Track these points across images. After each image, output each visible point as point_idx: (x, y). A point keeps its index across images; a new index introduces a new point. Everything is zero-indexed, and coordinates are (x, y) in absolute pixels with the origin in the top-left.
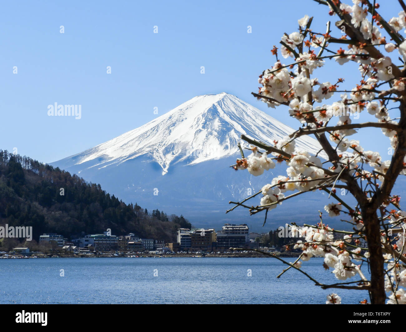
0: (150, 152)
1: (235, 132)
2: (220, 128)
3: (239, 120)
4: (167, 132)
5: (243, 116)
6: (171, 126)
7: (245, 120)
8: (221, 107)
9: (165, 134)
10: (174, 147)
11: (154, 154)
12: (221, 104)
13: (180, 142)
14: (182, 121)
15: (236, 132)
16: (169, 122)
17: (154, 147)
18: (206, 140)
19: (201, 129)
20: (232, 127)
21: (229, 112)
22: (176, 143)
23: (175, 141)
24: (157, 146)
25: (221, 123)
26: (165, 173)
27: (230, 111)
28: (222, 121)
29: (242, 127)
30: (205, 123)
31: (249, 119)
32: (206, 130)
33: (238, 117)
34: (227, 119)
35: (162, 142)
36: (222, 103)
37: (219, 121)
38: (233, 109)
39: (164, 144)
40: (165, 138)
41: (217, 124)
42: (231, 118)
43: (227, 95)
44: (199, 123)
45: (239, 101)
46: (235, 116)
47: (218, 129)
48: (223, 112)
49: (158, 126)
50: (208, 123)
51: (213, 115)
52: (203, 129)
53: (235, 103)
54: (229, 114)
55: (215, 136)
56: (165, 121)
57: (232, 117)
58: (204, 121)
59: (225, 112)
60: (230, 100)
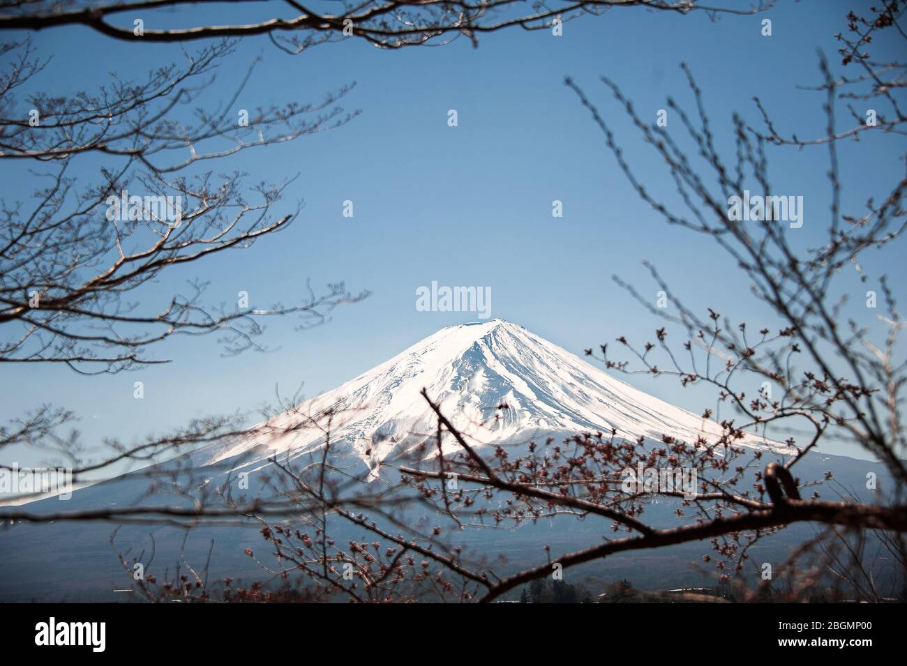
0: (349, 438)
1: (515, 396)
2: (486, 388)
3: (524, 372)
4: (384, 397)
5: (532, 364)
6: (392, 387)
7: (537, 372)
8: (490, 348)
9: (380, 401)
10: (395, 426)
11: (356, 442)
12: (491, 341)
13: (408, 416)
14: (415, 375)
15: (518, 395)
16: (389, 378)
17: (357, 428)
18: (457, 411)
19: (450, 391)
20: (509, 387)
21: (505, 357)
22: (399, 420)
23: (398, 414)
24: (363, 425)
25: (487, 379)
26: (374, 478)
27: (508, 355)
28: (490, 373)
29: (530, 385)
30: (457, 380)
31: (544, 369)
32: (459, 392)
33: (522, 366)
34: (501, 370)
35: (373, 418)
36: (493, 339)
37: (485, 375)
38: (512, 351)
39: (377, 422)
40: (379, 409)
41: (480, 380)
42: (508, 368)
43: (504, 324)
44: (445, 379)
45: (526, 335)
46: (517, 364)
47: (481, 390)
48: (494, 357)
49: (367, 387)
50: (463, 379)
51: (473, 363)
52: (453, 391)
53: (517, 340)
54: (504, 361)
55: (476, 404)
56: (381, 377)
57: (511, 365)
58: (456, 374)
59: (497, 358)
60: (508, 332)
